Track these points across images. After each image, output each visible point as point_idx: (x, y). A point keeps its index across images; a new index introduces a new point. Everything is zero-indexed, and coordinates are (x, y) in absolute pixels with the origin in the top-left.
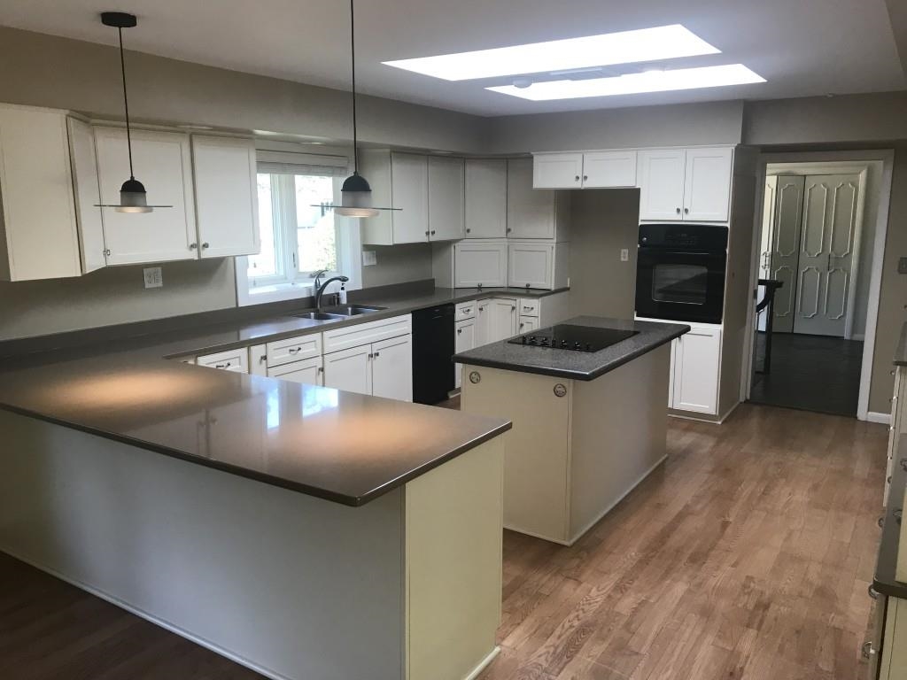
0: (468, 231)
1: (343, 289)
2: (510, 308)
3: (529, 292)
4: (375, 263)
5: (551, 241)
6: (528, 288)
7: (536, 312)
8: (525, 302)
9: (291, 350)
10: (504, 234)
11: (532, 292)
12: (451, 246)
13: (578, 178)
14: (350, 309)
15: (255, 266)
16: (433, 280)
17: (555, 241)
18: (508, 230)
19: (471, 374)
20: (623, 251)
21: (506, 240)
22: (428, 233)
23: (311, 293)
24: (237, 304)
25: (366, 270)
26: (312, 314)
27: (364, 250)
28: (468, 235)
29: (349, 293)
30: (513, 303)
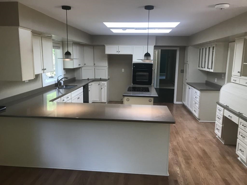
2: (98, 84)
3: (101, 80)
5: (106, 67)
6: (101, 79)
7: (106, 85)
8: (103, 82)
11: (102, 80)
12: (80, 69)
13: (117, 52)
14: (65, 86)
16: (75, 78)
17: (107, 67)
18: (94, 64)
19: (127, 99)
20: (123, 69)
21: (94, 67)
22: (79, 65)
23: (55, 82)
24: (42, 86)
25: (64, 75)
26: (58, 88)
28: (85, 65)
30: (99, 83)
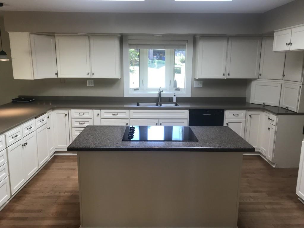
0: (260, 75)
1: (175, 96)
4: (202, 86)
5: (300, 83)
6: (287, 109)
7: (275, 123)
8: (272, 116)
9: (113, 114)
10: (281, 77)
11: (288, 112)
12: (252, 82)
13: (287, 44)
15: (133, 83)
18: (284, 76)
21: (282, 81)
22: (226, 74)
24: (124, 96)
25: (193, 89)
27: (195, 81)
28: (260, 77)
29: (177, 98)
30: (269, 116)
